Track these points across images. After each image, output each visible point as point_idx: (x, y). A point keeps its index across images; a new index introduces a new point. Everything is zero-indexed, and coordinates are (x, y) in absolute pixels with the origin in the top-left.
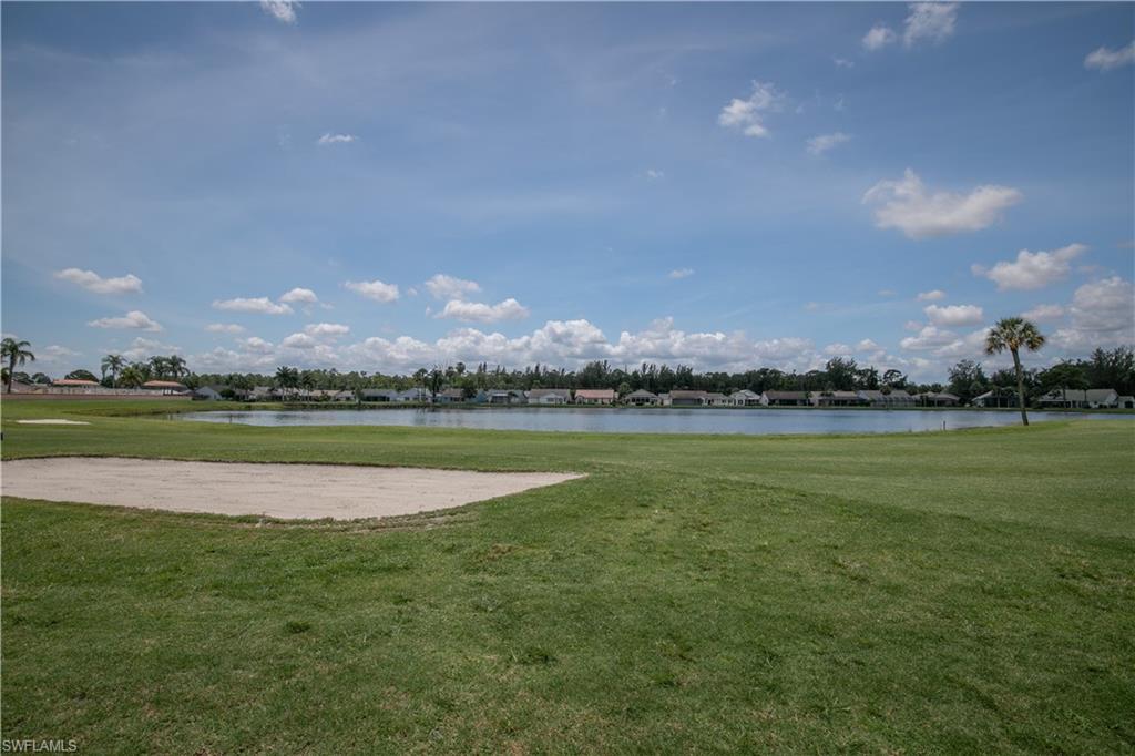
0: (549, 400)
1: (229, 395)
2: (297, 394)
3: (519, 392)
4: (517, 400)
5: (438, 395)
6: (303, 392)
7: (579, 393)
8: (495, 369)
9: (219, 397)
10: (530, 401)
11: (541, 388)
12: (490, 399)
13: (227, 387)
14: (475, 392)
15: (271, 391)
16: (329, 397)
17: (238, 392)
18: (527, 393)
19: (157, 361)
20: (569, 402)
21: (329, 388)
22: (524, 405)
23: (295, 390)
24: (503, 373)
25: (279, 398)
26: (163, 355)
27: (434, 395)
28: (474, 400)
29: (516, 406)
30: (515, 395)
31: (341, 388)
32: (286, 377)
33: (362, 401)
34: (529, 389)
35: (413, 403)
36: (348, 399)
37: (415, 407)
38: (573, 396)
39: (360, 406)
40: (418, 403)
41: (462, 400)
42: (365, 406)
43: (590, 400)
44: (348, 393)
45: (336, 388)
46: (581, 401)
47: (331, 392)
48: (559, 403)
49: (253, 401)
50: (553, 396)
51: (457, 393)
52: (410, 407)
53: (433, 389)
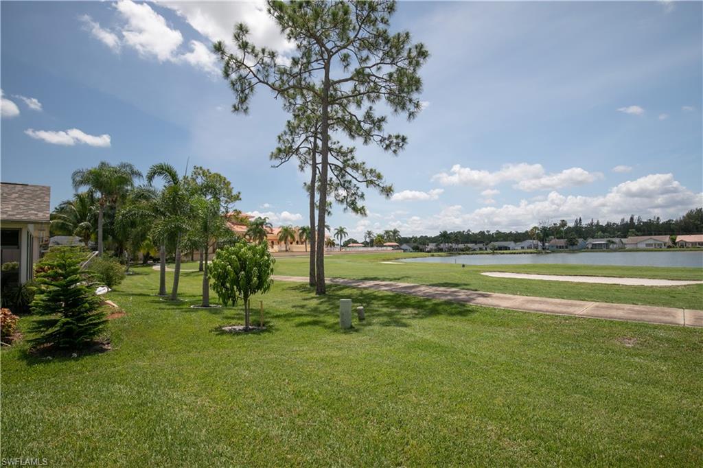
0: (647, 245)
1: (416, 249)
2: (451, 247)
3: (616, 240)
4: (615, 246)
5: (547, 244)
6: (454, 246)
7: (679, 238)
8: (590, 222)
9: (411, 250)
10: (628, 247)
11: (637, 235)
12: (590, 246)
13: (416, 244)
14: (577, 241)
15: (437, 245)
16: (469, 248)
17: (421, 247)
18: (624, 240)
19: (387, 232)
20: (669, 247)
21: (467, 242)
22: (622, 249)
23: (450, 244)
24: (598, 225)
25: (441, 250)
26: (390, 229)
27: (543, 245)
28: (575, 247)
29: (615, 250)
30: (613, 242)
31: (475, 242)
32: (445, 237)
33: (495, 250)
34: (625, 237)
35: (529, 251)
36: (481, 249)
37: (531, 253)
38: (674, 241)
39: (493, 253)
40: (532, 250)
41: (567, 248)
42: (497, 253)
43: (692, 243)
44: (481, 245)
45: (472, 242)
46: (683, 245)
47: (470, 245)
48: (659, 248)
49: (428, 252)
50: (650, 242)
51: (562, 242)
52: (528, 253)
53: (542, 240)
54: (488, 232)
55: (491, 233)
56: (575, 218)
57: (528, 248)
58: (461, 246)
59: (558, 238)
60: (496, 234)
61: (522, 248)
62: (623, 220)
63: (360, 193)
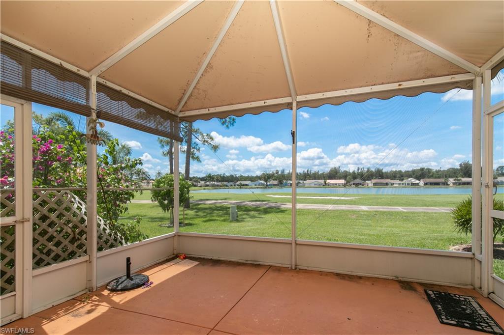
0: (315, 184)
3: (301, 182)
4: (301, 185)
6: (216, 183)
7: (328, 181)
8: (289, 171)
10: (306, 185)
11: (310, 179)
14: (283, 182)
15: (205, 183)
16: (225, 185)
18: (304, 182)
20: (324, 185)
21: (223, 181)
22: (304, 186)
23: (213, 182)
25: (208, 186)
27: (267, 183)
28: (282, 185)
29: (301, 187)
30: (300, 183)
31: (228, 181)
32: (210, 177)
33: (241, 186)
34: (305, 180)
35: (259, 186)
36: (231, 185)
37: (261, 188)
38: (325, 182)
39: (240, 188)
40: (261, 186)
41: (278, 185)
42: (243, 188)
43: (333, 184)
44: (232, 183)
45: (226, 181)
46: (329, 185)
47: (225, 183)
48: (319, 186)
49: (201, 187)
50: (316, 183)
51: (276, 182)
52: (259, 188)
53: (266, 181)
54: (235, 175)
55: (237, 176)
56: (281, 169)
57: (259, 185)
58: (219, 184)
59: (274, 180)
60: (240, 177)
61: (256, 185)
62: (304, 171)
63: (198, 148)
